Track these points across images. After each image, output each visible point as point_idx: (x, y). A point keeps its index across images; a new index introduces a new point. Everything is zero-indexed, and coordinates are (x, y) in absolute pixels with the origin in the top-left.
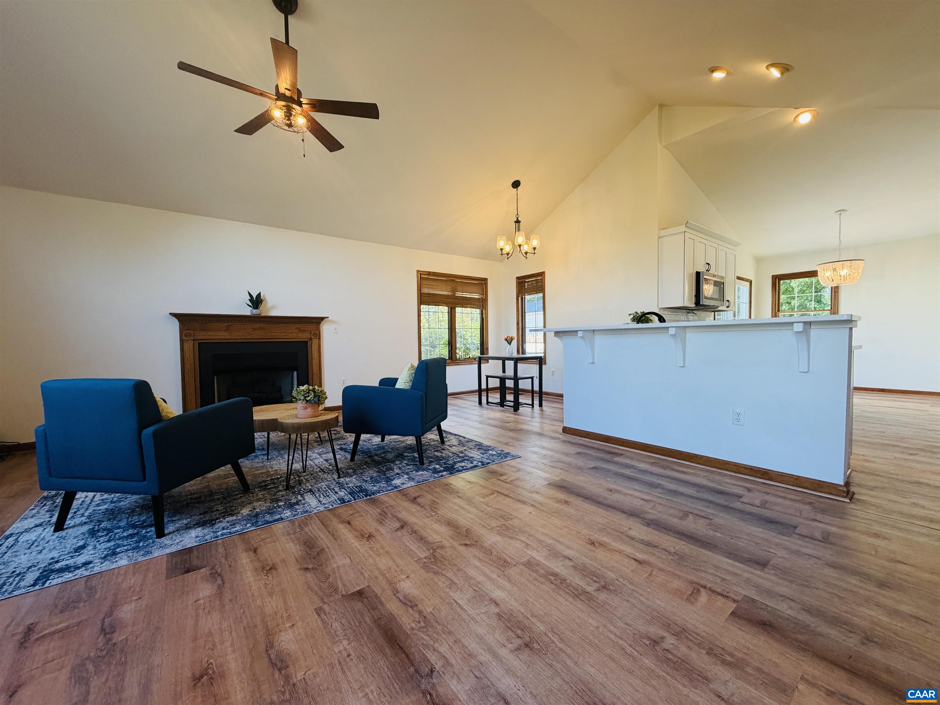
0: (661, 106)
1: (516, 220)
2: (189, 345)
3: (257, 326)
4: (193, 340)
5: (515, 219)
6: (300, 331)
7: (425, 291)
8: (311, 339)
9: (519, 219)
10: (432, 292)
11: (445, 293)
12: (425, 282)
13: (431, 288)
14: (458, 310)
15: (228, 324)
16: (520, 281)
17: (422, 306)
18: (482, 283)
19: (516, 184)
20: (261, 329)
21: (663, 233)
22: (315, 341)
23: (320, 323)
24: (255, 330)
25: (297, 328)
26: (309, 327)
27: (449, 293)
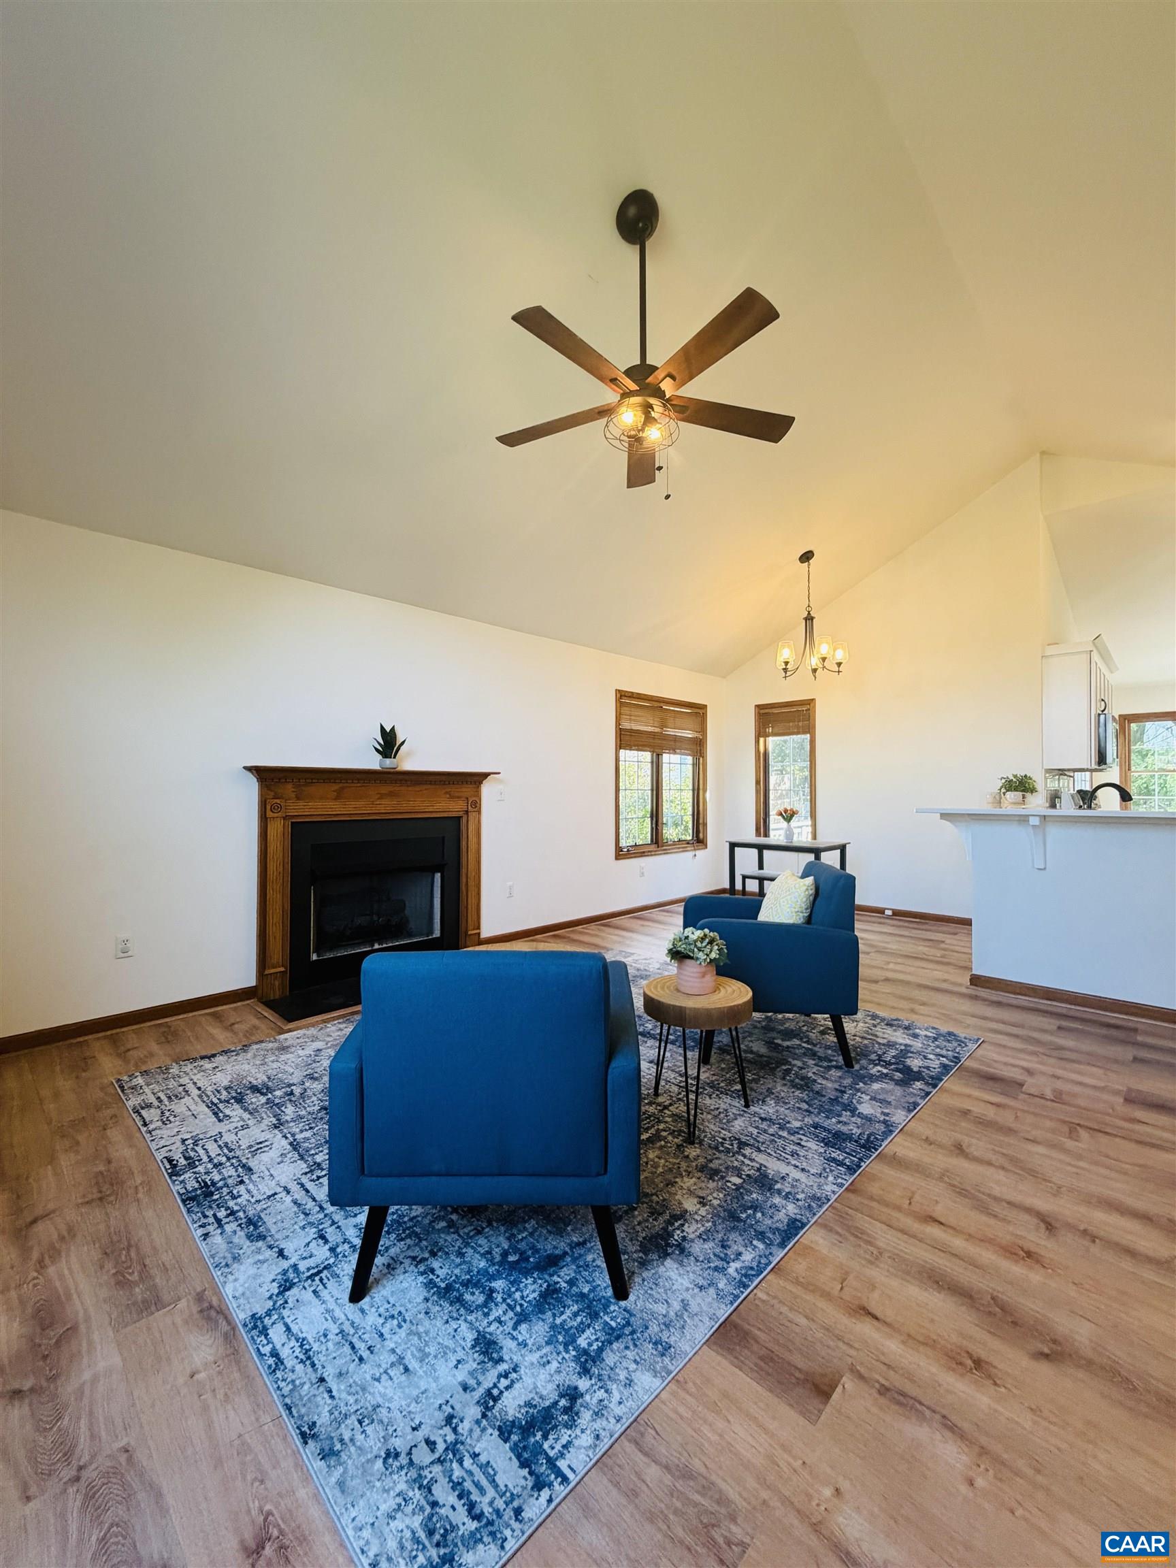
0: (1043, 453)
1: (806, 615)
2: (277, 828)
3: (385, 789)
4: (284, 818)
6: (452, 797)
7: (626, 725)
8: (467, 812)
9: (812, 613)
10: (635, 727)
11: (650, 729)
12: (625, 710)
13: (634, 720)
14: (666, 757)
15: (341, 785)
16: (762, 711)
17: (622, 751)
18: (698, 712)
19: (807, 557)
20: (391, 794)
21: (1050, 651)
22: (472, 816)
23: (481, 783)
24: (382, 796)
25: (446, 793)
26: (467, 790)
27: (657, 730)
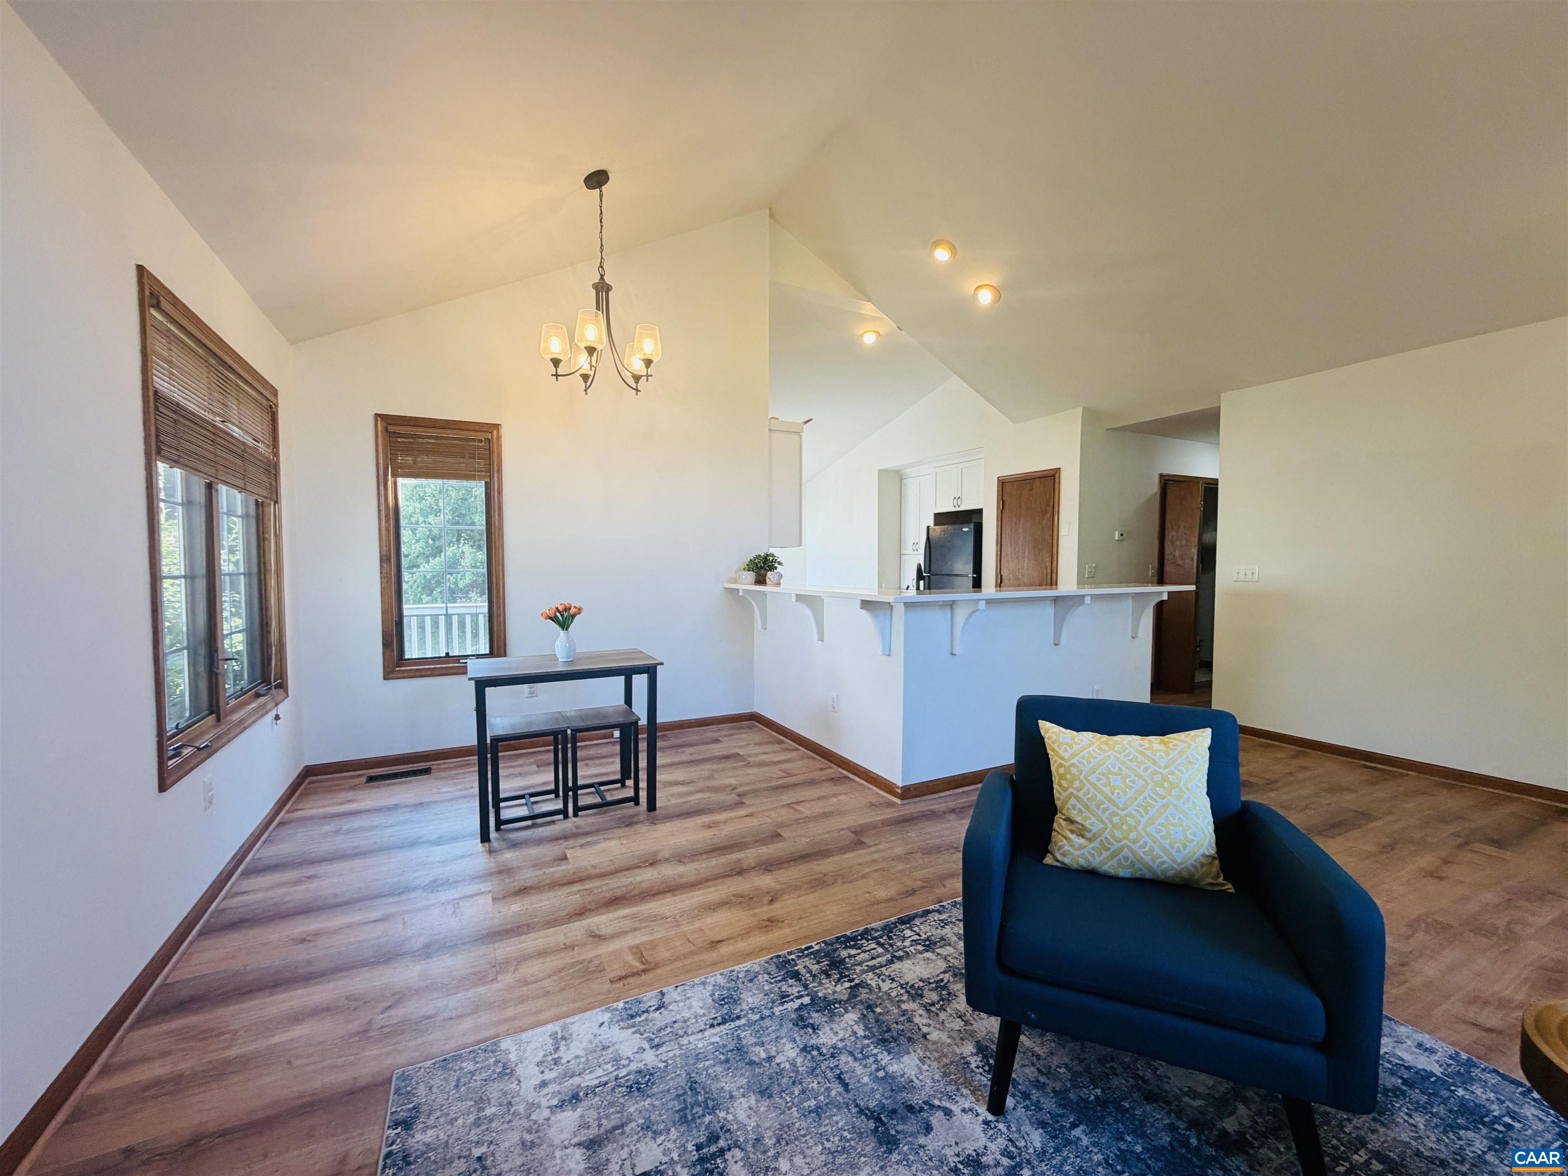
1: (597, 281)
5: (597, 279)
7: (162, 387)
9: (608, 280)
12: (160, 343)
16: (393, 428)
19: (597, 179)
